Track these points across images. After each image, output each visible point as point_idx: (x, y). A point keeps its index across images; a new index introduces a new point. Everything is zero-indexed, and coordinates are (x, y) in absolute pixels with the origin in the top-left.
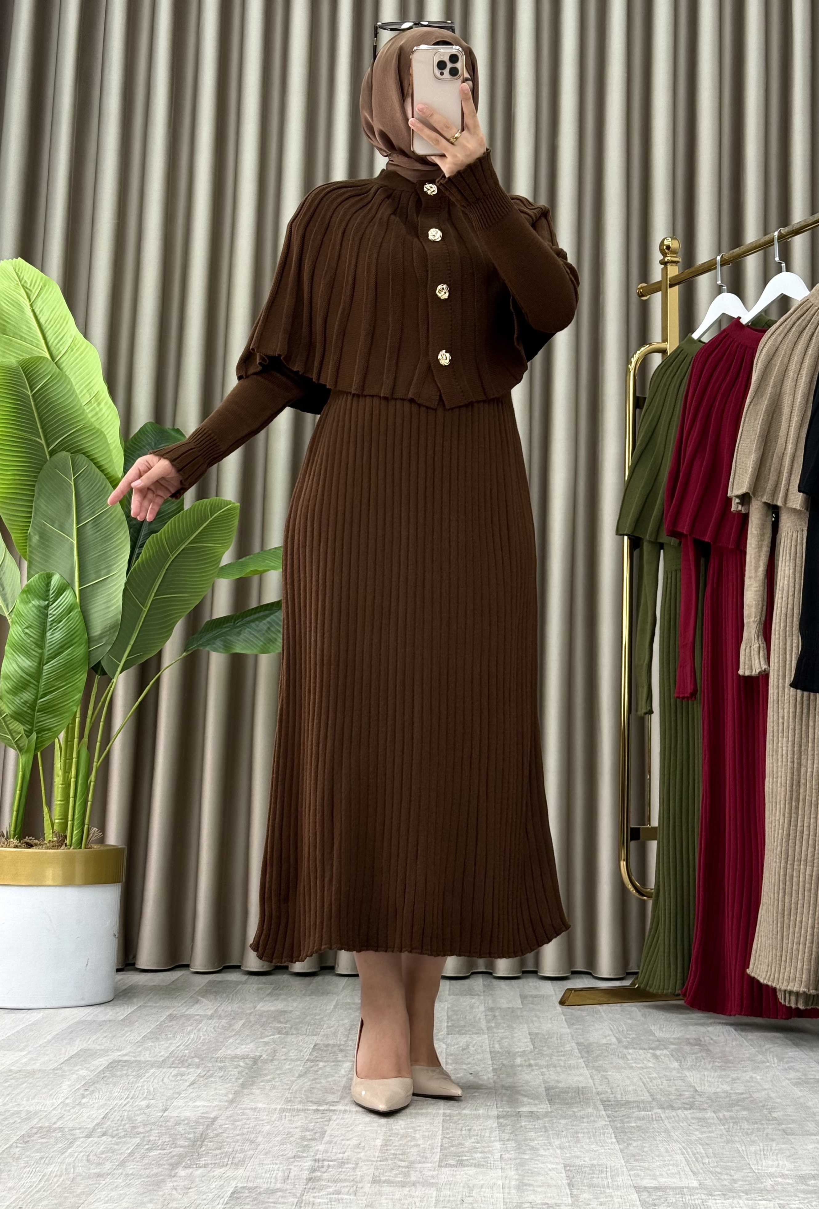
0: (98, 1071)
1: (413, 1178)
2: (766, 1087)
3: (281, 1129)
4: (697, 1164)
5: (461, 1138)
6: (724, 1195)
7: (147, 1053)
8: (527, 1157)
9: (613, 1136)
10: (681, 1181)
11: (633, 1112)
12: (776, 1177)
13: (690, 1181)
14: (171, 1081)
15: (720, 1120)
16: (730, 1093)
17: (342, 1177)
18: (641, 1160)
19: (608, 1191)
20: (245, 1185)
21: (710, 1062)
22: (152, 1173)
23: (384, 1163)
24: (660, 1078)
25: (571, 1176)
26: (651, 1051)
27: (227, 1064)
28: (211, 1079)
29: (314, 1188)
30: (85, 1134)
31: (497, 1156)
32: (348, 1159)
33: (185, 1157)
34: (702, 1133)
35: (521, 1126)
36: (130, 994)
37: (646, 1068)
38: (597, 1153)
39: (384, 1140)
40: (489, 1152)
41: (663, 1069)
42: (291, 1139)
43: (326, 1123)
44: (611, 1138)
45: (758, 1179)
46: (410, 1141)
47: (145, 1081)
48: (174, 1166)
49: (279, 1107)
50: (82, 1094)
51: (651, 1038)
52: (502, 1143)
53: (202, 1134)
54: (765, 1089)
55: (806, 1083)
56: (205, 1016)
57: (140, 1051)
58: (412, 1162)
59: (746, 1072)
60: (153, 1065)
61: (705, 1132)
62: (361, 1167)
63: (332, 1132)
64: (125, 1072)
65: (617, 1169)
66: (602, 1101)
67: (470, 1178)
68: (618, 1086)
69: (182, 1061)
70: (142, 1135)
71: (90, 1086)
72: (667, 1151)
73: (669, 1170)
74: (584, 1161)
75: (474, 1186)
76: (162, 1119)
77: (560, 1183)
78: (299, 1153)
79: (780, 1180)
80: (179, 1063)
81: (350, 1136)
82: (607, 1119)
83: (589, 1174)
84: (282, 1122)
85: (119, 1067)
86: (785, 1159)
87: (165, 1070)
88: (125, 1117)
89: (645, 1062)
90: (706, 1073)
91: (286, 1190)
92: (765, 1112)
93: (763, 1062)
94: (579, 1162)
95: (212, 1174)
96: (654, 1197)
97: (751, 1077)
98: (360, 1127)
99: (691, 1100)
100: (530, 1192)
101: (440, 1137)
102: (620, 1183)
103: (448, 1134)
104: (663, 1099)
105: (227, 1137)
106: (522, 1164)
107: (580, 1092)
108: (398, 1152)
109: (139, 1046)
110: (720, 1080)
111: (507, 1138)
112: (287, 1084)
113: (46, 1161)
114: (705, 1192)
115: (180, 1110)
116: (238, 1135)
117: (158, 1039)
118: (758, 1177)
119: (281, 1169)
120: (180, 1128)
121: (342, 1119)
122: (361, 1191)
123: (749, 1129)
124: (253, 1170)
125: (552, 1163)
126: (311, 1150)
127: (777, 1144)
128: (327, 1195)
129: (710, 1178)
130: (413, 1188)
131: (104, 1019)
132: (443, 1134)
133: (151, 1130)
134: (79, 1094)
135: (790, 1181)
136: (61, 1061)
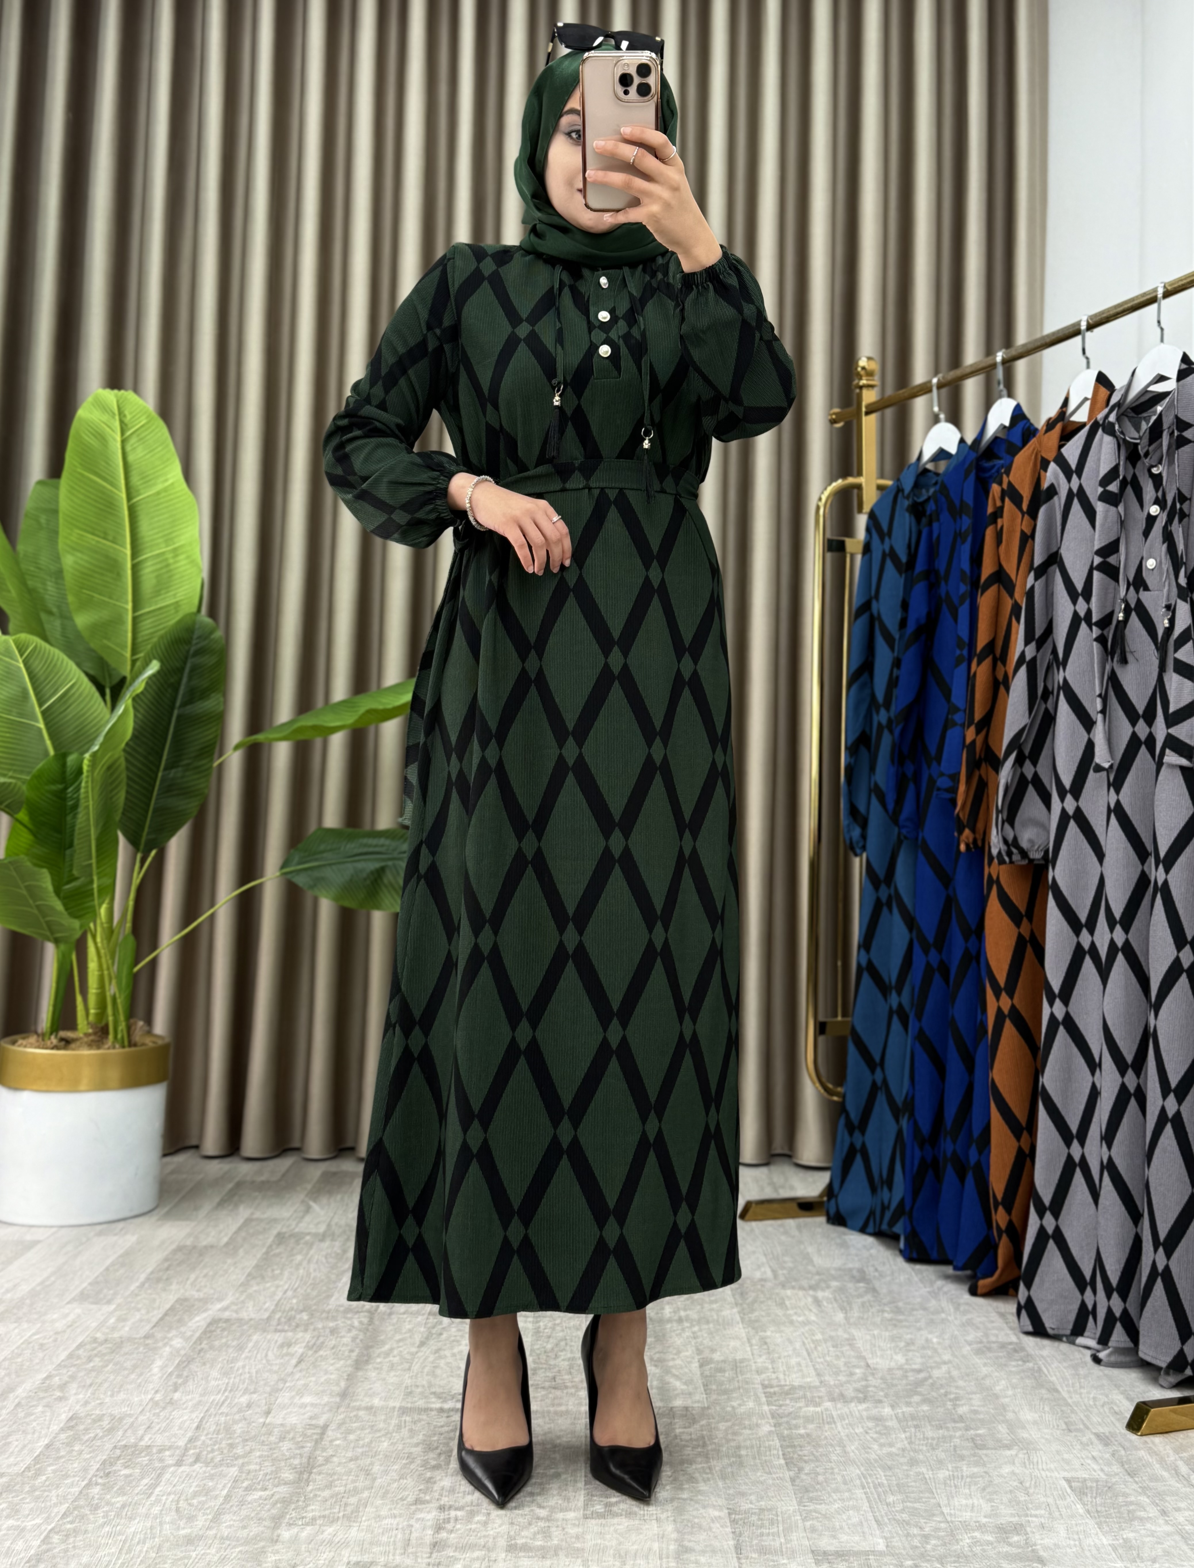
0: (194, 1339)
1: (556, 1542)
2: (946, 1357)
3: (400, 1447)
4: (880, 1505)
7: (250, 1304)
8: (685, 1495)
10: (865, 1539)
11: (800, 1408)
12: (974, 1530)
13: (875, 1540)
14: (276, 1356)
15: (899, 1421)
16: (906, 1371)
17: (472, 1539)
18: (815, 1498)
21: (879, 1311)
22: (251, 1534)
24: (826, 1341)
25: (737, 1531)
26: (811, 1292)
28: (321, 1353)
30: (175, 1458)
33: (290, 1502)
34: (882, 1445)
35: (676, 1437)
37: (809, 1323)
38: (764, 1487)
41: (828, 1324)
42: (412, 1467)
44: (779, 1457)
45: (953, 1535)
46: (550, 1467)
47: (246, 1358)
48: (277, 1521)
49: (397, 1405)
50: (175, 1385)
51: (810, 1268)
53: (309, 1458)
54: (945, 1363)
55: (989, 1349)
56: (316, 1235)
57: (243, 1302)
58: (553, 1510)
59: (920, 1329)
60: (256, 1326)
61: (884, 1445)
64: (224, 1340)
66: (765, 1387)
68: (780, 1358)
69: (289, 1320)
70: (241, 1461)
71: (184, 1367)
72: (844, 1482)
73: (849, 1518)
74: (751, 1502)
76: (264, 1429)
77: (725, 1545)
78: (422, 1495)
79: (977, 1534)
80: (286, 1323)
82: (772, 1421)
83: (757, 1527)
84: (402, 1434)
85: (218, 1331)
86: (979, 1495)
87: (269, 1337)
88: (223, 1426)
89: (807, 1313)
90: (876, 1332)
92: (949, 1405)
93: (937, 1312)
94: (744, 1505)
95: (321, 1537)
97: (927, 1340)
99: (864, 1383)
102: (794, 1544)
104: (832, 1383)
105: (339, 1465)
106: (680, 1511)
107: (738, 1370)
109: (242, 1292)
110: (893, 1345)
112: (407, 1361)
113: (129, 1513)
115: (285, 1412)
116: (351, 1460)
117: (263, 1277)
118: (952, 1531)
119: (400, 1526)
120: (286, 1446)
123: (933, 1439)
124: (368, 1529)
125: (714, 1506)
126: (436, 1487)
127: (968, 1465)
129: (897, 1534)
131: (203, 1243)
133: (251, 1451)
134: (170, 1383)
135: (989, 1538)
136: (155, 1320)
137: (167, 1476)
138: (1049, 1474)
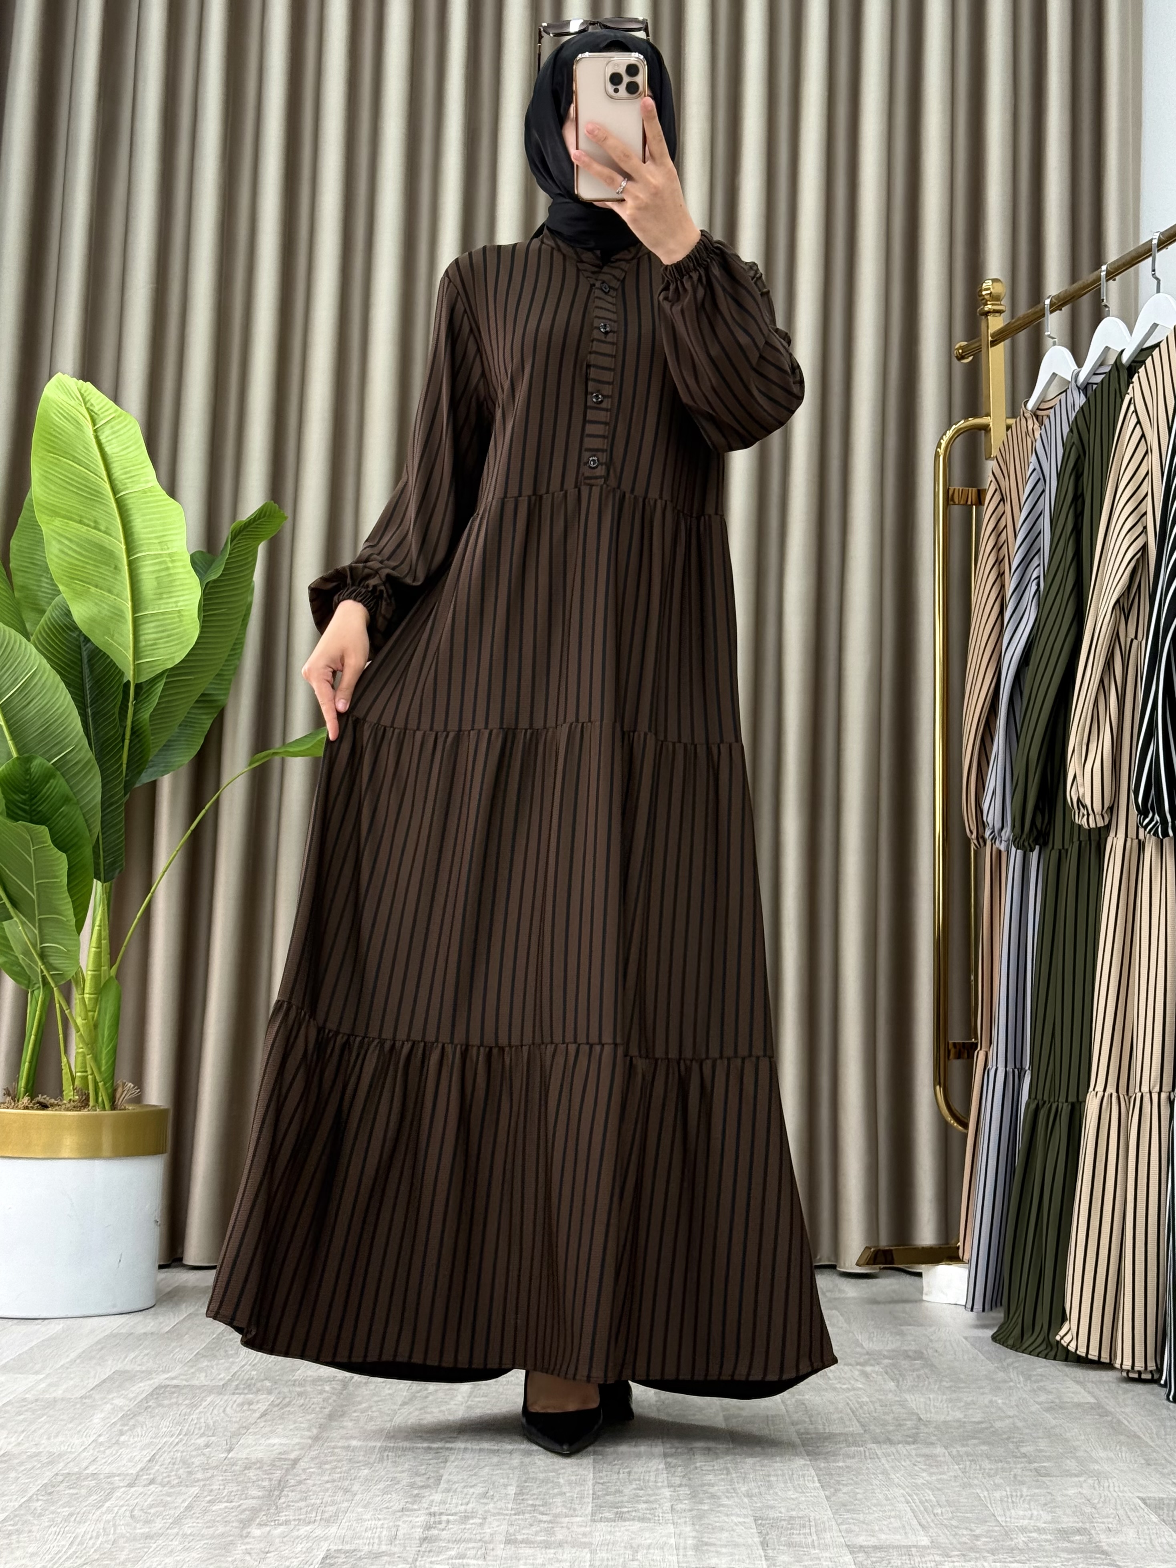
0: (139, 1399)
1: (560, 1537)
2: (1011, 1413)
3: (383, 1473)
4: (926, 1516)
5: (618, 1484)
6: (963, 1555)
7: (202, 1375)
8: (706, 1507)
9: (816, 1479)
10: (907, 1538)
11: (841, 1448)
12: (1031, 1532)
13: (919, 1538)
14: (236, 1411)
15: (953, 1457)
16: (964, 1422)
17: (467, 1535)
18: (853, 1510)
19: (813, 1551)
20: (340, 1548)
21: (937, 1381)
22: (218, 1532)
23: (521, 1517)
24: (873, 1403)
25: (764, 1532)
26: (859, 1367)
27: (309, 1389)
28: (288, 1409)
29: (430, 1551)
30: (126, 1482)
31: (666, 1507)
32: (472, 1512)
33: (261, 1510)
34: (931, 1474)
35: (696, 1468)
36: (176, 1298)
37: (854, 1389)
38: (796, 1502)
39: (518, 1486)
40: (656, 1501)
41: (877, 1391)
42: (396, 1487)
43: (442, 1465)
44: (814, 1482)
45: (1007, 1534)
46: (553, 1488)
47: (200, 1413)
48: (246, 1524)
49: (379, 1444)
50: (121, 1430)
51: (858, 1350)
52: (672, 1489)
53: (280, 1481)
54: (1010, 1417)
55: (1061, 1408)
57: (193, 1373)
58: (556, 1516)
59: (983, 1394)
60: (211, 1390)
61: (934, 1473)
62: (490, 1524)
63: (451, 1477)
64: (174, 1400)
65: (824, 1523)
66: (798, 1434)
67: (633, 1536)
68: (819, 1414)
69: (249, 1386)
70: (202, 1483)
71: (130, 1418)
72: (887, 1499)
73: (891, 1523)
74: (780, 1512)
75: (638, 1546)
76: (226, 1461)
77: (750, 1541)
78: (408, 1505)
79: (1035, 1535)
80: (244, 1389)
81: (475, 1482)
82: (806, 1457)
83: (787, 1529)
84: (384, 1465)
85: (167, 1394)
86: (1039, 1508)
87: (226, 1397)
88: (179, 1459)
89: (852, 1382)
90: (931, 1396)
91: (394, 1554)
92: (1011, 1446)
93: (1005, 1381)
94: (772, 1514)
95: (296, 1533)
96: (874, 1559)
97: (991, 1401)
98: (487, 1469)
99: (914, 1431)
100: (711, 1554)
101: (590, 1483)
102: (828, 1540)
103: (601, 1478)
104: (878, 1431)
105: (314, 1485)
106: (700, 1516)
107: (770, 1423)
108: (538, 1502)
109: (192, 1367)
110: (950, 1405)
111: (677, 1481)
112: (388, 1415)
113: (78, 1519)
114: (939, 1552)
115: (248, 1450)
116: (327, 1482)
117: (215, 1356)
118: (1006, 1532)
119: (386, 1526)
120: (251, 1474)
121: (462, 1459)
122: (492, 1553)
123: (992, 1469)
124: (349, 1528)
125: (738, 1516)
126: (424, 1500)
127: (1029, 1488)
128: (448, 1559)
129: (944, 1534)
130: (560, 1550)
131: (143, 1331)
132: (594, 1478)
133: (213, 1476)
134: (116, 1429)
135: (1049, 1537)
136: (91, 1386)
137: (119, 1494)
138: (1120, 1494)
